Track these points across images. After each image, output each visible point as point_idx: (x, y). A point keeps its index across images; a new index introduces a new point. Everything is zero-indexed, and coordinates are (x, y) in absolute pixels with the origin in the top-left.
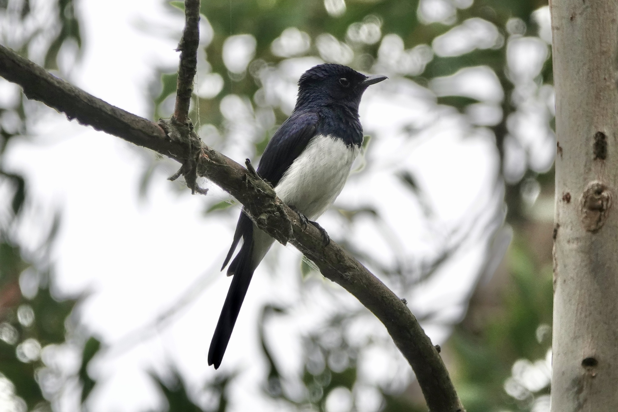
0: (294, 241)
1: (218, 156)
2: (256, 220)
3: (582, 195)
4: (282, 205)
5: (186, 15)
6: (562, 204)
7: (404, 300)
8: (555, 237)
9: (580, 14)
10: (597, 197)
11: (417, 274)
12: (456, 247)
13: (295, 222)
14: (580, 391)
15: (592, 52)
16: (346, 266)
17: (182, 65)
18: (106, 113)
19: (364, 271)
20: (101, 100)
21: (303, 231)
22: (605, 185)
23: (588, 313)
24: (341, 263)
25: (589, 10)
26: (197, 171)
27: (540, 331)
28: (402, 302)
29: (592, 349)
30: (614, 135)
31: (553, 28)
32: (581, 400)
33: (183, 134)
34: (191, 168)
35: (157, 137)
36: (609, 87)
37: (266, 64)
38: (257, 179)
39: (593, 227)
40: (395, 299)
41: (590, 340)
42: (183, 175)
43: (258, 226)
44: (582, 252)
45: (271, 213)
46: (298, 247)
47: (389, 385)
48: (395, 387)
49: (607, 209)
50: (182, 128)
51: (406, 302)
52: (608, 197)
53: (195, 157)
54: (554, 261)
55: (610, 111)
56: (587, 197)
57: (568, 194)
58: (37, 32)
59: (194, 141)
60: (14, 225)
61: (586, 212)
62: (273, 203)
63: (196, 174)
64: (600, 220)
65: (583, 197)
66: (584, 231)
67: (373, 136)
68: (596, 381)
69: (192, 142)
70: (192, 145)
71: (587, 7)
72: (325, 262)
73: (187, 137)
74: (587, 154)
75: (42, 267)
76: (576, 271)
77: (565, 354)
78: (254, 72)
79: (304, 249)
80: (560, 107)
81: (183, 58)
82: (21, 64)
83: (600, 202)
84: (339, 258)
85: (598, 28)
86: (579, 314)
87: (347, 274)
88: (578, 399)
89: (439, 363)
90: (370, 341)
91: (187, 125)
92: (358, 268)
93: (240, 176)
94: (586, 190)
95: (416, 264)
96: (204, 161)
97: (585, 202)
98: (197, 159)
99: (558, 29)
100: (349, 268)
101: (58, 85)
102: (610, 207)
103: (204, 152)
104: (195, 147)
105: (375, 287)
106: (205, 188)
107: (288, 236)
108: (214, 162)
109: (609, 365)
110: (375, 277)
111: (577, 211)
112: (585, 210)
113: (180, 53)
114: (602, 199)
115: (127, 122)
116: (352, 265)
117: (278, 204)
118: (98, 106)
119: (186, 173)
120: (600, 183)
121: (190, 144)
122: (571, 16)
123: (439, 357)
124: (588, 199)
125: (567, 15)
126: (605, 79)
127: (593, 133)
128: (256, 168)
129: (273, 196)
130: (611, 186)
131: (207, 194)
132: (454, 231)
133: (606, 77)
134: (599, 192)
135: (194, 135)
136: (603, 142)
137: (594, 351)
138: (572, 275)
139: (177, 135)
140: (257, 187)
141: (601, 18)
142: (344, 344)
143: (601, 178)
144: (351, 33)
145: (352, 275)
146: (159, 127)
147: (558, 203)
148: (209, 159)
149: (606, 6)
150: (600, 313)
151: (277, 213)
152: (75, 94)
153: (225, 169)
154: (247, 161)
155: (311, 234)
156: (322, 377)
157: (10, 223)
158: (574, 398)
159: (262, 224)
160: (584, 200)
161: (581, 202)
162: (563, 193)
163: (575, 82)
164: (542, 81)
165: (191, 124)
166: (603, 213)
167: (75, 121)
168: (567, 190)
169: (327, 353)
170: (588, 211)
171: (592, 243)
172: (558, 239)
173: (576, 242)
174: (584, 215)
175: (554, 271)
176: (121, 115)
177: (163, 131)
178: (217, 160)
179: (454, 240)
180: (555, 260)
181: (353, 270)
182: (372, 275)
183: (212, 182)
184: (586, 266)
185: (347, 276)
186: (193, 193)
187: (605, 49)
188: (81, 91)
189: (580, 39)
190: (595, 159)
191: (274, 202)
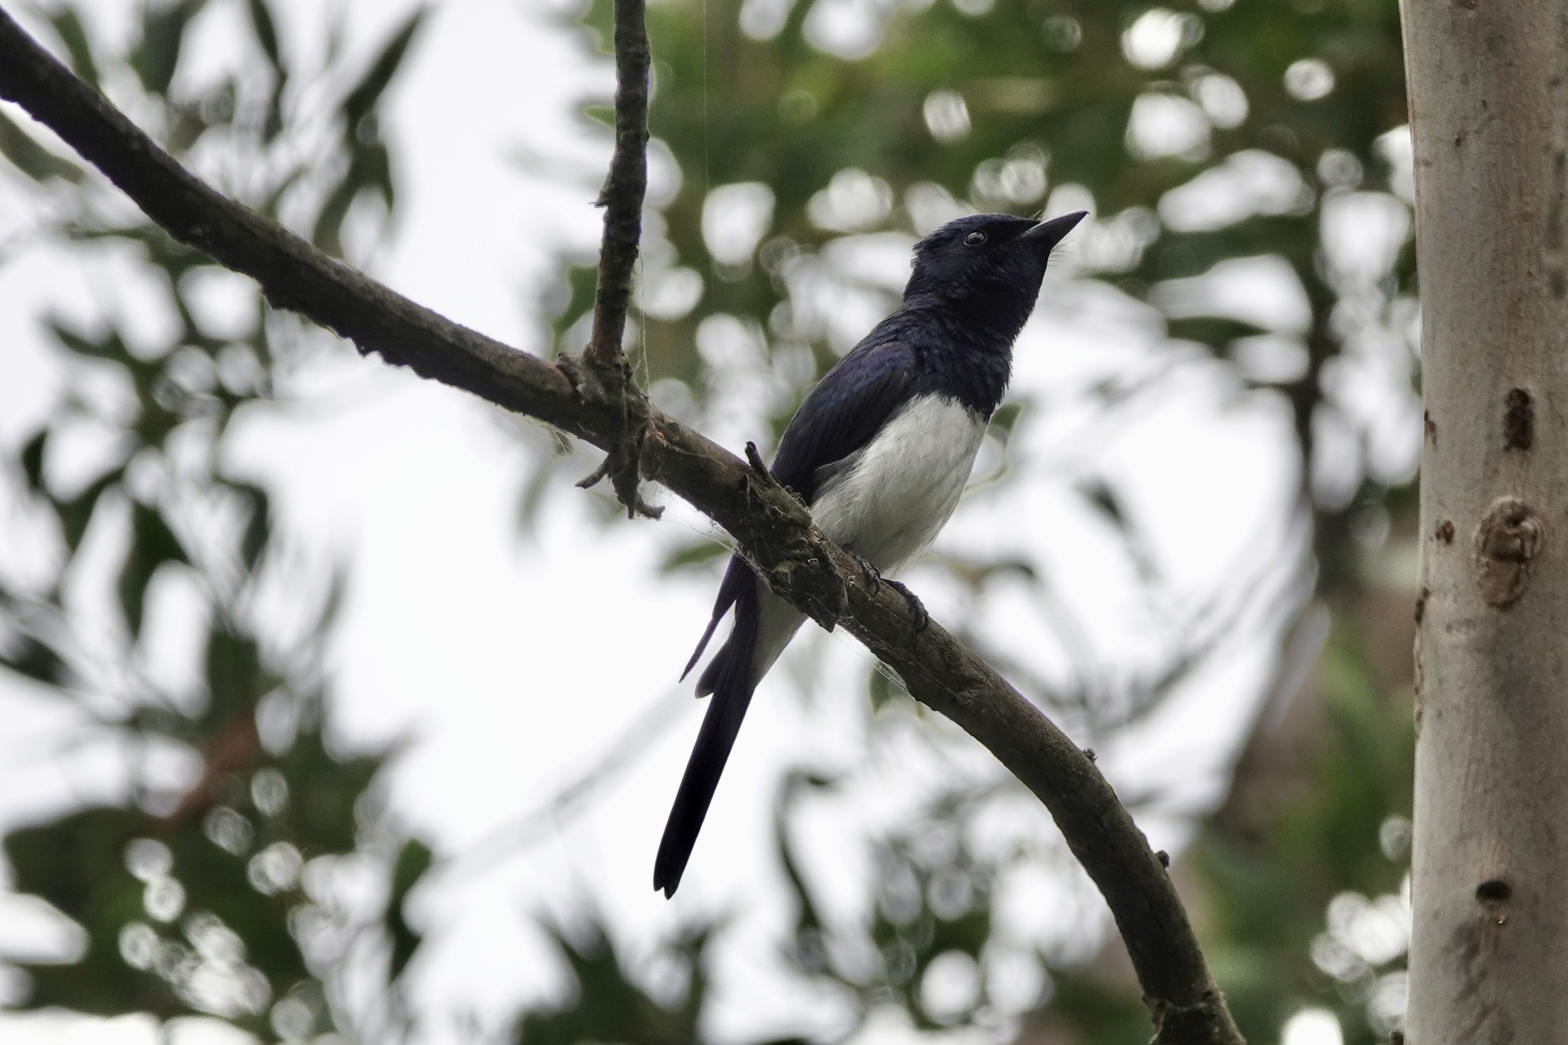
0: (849, 620)
1: (687, 436)
2: (768, 574)
3: (1478, 527)
4: (824, 543)
5: (618, 128)
6: (1434, 545)
7: (1088, 751)
8: (1419, 618)
9: (1475, 132)
10: (1510, 531)
11: (1121, 705)
12: (1209, 648)
13: (853, 581)
14: (1472, 952)
15: (1502, 214)
16: (964, 676)
17: (609, 238)
18: (443, 340)
19: (1002, 688)
20: (431, 312)
21: (870, 599)
22: (1529, 504)
23: (1491, 782)
24: (954, 671)
25: (1495, 122)
26: (640, 467)
27: (1389, 832)
28: (1084, 756)
29: (1500, 861)
30: (1549, 395)
31: (1417, 162)
32: (1475, 970)
33: (608, 387)
34: (627, 461)
35: (552, 393)
36: (1537, 291)
37: (796, 247)
38: (770, 485)
39: (1502, 597)
40: (1071, 751)
41: (1493, 842)
42: (609, 476)
43: (772, 588)
44: (1479, 650)
45: (799, 560)
46: (860, 635)
47: (1058, 948)
48: (1073, 953)
49: (1532, 558)
50: (608, 373)
51: (1095, 757)
52: (1536, 531)
53: (635, 437)
54: (1417, 670)
55: (1541, 345)
56: (1488, 532)
57: (1448, 524)
58: (297, 175)
59: (633, 402)
60: (246, 594)
61: (1487, 565)
62: (805, 539)
63: (637, 474)
64: (1517, 581)
65: (1482, 531)
66: (1483, 605)
67: (1028, 405)
68: (1505, 933)
69: (630, 403)
70: (629, 411)
71: (1491, 118)
72: (918, 666)
73: (620, 395)
74: (1489, 437)
75: (304, 687)
76: (1465, 692)
77: (1441, 872)
78: (770, 264)
79: (872, 639)
80: (1431, 335)
81: (610, 221)
82: (257, 232)
83: (1518, 542)
84: (947, 660)
85: (1514, 165)
86: (1470, 784)
87: (965, 693)
88: (1468, 970)
89: (1166, 891)
90: (1020, 853)
91: (618, 366)
92: (989, 682)
93: (733, 480)
94: (1486, 515)
95: (1120, 685)
96: (655, 445)
97: (1485, 542)
98: (640, 441)
99: (1427, 164)
100: (971, 682)
101: (338, 278)
102: (1540, 553)
103: (656, 425)
104: (637, 415)
105: (1027, 723)
106: (658, 505)
107: (837, 611)
108: (678, 449)
109: (1536, 898)
110: (1026, 700)
111: (1469, 561)
112: (1484, 560)
113: (604, 210)
114: (1520, 535)
115: (487, 359)
116: (976, 675)
117: (816, 540)
118: (425, 325)
119: (616, 471)
120: (1519, 500)
121: (625, 409)
122: (1456, 137)
123: (1164, 878)
124: (1492, 537)
125: (1449, 134)
126: (1530, 274)
127: (1504, 391)
128: (769, 465)
129: (804, 525)
130: (1543, 507)
131: (661, 518)
132: (1204, 612)
133: (1533, 270)
134: (1515, 520)
135: (632, 390)
136: (1524, 412)
137: (1503, 866)
138: (1455, 701)
139: (596, 388)
140: (771, 502)
141: (1523, 141)
142: (962, 859)
143: (1519, 489)
144: (981, 181)
145: (977, 696)
146: (559, 372)
147: (1425, 542)
148: (665, 443)
149: (1533, 116)
150: (1517, 783)
151: (814, 561)
152: (375, 299)
153: (702, 465)
154: (748, 447)
155: (887, 607)
156: (914, 930)
157: (237, 591)
158: (1458, 970)
159: (783, 585)
160: (1482, 538)
161: (1477, 540)
162: (1438, 522)
163: (1464, 280)
164: (1396, 287)
165: (627, 366)
166: (1523, 567)
167: (375, 358)
168: (1447, 517)
169: (924, 877)
170: (1492, 562)
171: (1500, 631)
172: (1424, 623)
173: (1464, 629)
174: (1483, 571)
175: (1417, 691)
176: (475, 345)
177: (566, 380)
178: (685, 444)
179: (1202, 633)
180: (1420, 667)
181: (979, 685)
182: (1021, 696)
183: (672, 492)
184: (1486, 681)
185: (965, 697)
186: (631, 516)
187: (1529, 209)
188: (386, 292)
189: (1476, 186)
190: (1507, 449)
191: (808, 535)
